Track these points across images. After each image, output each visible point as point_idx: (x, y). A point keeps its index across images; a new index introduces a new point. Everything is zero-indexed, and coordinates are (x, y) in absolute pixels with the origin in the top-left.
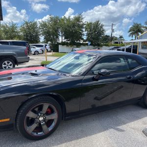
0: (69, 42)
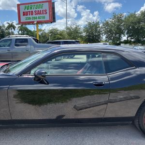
0: (132, 40)
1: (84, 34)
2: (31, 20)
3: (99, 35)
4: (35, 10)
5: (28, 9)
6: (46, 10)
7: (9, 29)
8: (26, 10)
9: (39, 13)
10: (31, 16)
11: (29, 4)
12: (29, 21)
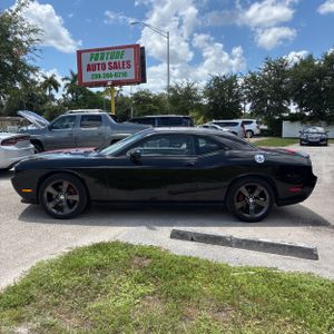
1: (205, 101)
2: (102, 79)
3: (238, 102)
4: (109, 60)
5: (96, 60)
6: (128, 62)
7: (45, 88)
8: (93, 62)
9: (116, 66)
10: (101, 72)
11: (98, 50)
12: (98, 80)
